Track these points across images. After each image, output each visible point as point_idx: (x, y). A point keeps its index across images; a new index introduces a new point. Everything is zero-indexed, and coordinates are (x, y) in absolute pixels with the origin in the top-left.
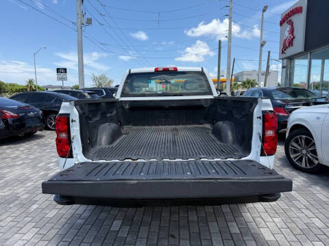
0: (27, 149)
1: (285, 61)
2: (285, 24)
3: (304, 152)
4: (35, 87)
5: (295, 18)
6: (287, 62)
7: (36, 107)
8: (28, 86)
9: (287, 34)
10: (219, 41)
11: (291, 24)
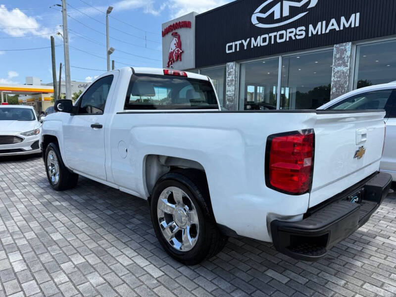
2: (170, 35)
5: (181, 32)
9: (173, 47)
10: (52, 37)
11: (177, 37)
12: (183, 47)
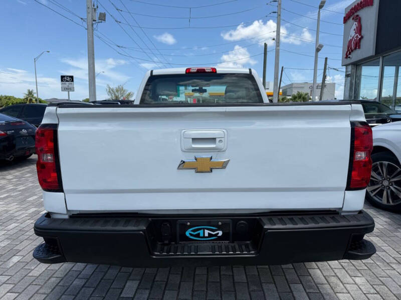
0: (16, 177)
1: (350, 68)
2: (351, 21)
3: (386, 183)
4: (36, 100)
5: (363, 13)
6: (352, 69)
7: (31, 123)
8: (27, 98)
9: (353, 33)
10: (265, 44)
11: (358, 20)
12: (363, 33)
